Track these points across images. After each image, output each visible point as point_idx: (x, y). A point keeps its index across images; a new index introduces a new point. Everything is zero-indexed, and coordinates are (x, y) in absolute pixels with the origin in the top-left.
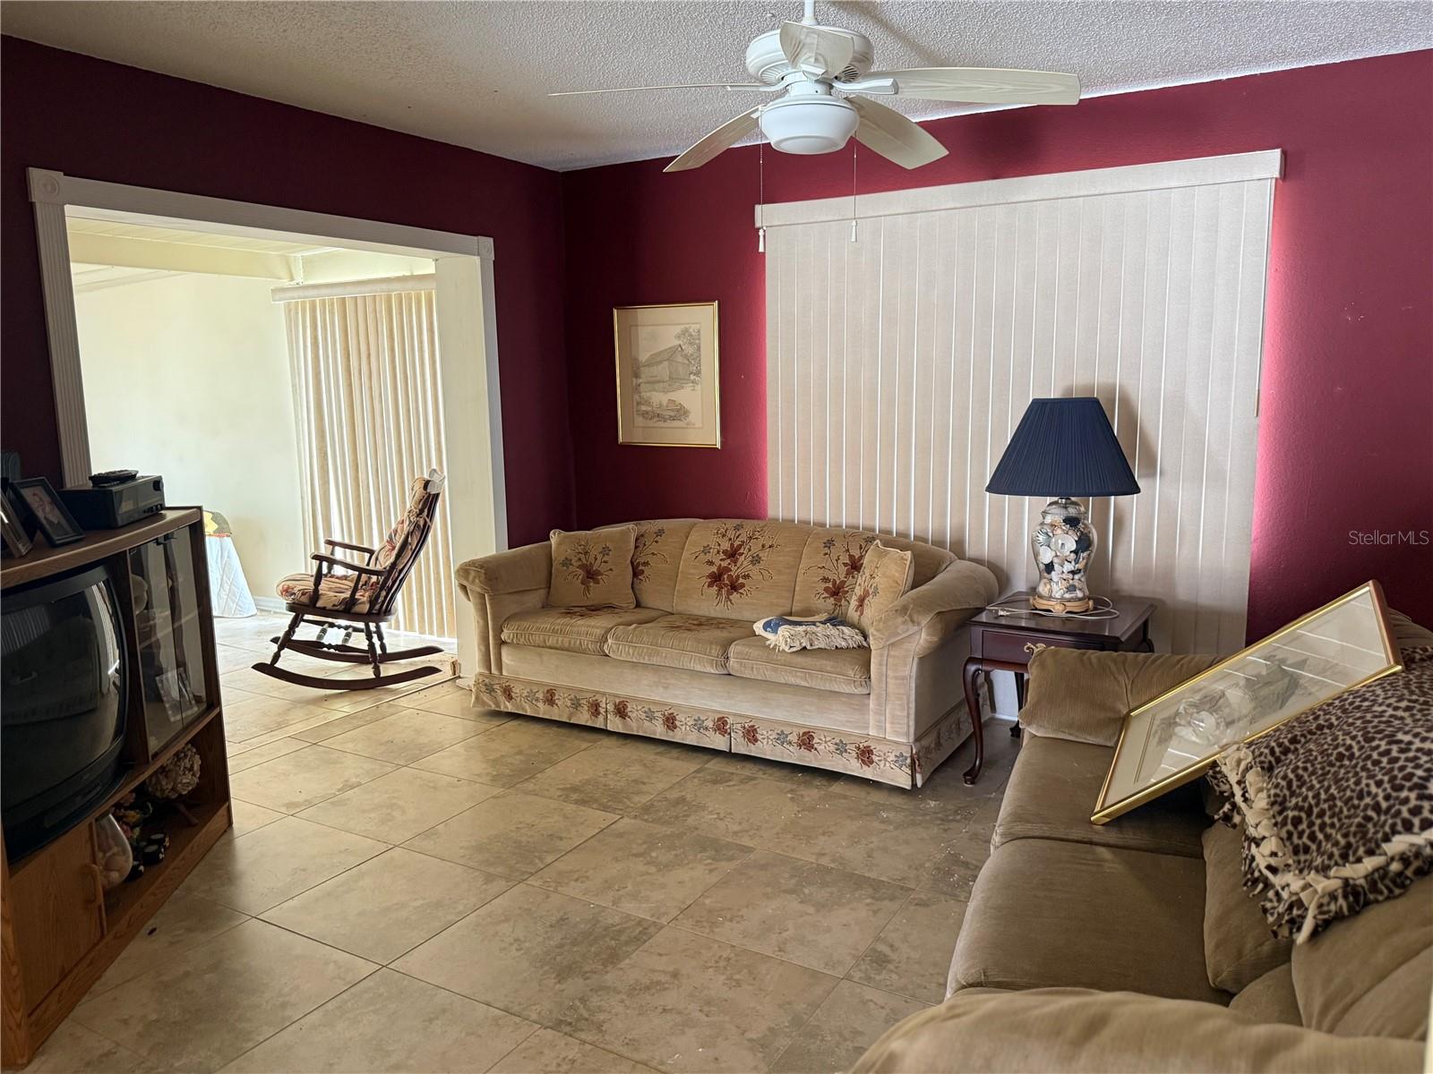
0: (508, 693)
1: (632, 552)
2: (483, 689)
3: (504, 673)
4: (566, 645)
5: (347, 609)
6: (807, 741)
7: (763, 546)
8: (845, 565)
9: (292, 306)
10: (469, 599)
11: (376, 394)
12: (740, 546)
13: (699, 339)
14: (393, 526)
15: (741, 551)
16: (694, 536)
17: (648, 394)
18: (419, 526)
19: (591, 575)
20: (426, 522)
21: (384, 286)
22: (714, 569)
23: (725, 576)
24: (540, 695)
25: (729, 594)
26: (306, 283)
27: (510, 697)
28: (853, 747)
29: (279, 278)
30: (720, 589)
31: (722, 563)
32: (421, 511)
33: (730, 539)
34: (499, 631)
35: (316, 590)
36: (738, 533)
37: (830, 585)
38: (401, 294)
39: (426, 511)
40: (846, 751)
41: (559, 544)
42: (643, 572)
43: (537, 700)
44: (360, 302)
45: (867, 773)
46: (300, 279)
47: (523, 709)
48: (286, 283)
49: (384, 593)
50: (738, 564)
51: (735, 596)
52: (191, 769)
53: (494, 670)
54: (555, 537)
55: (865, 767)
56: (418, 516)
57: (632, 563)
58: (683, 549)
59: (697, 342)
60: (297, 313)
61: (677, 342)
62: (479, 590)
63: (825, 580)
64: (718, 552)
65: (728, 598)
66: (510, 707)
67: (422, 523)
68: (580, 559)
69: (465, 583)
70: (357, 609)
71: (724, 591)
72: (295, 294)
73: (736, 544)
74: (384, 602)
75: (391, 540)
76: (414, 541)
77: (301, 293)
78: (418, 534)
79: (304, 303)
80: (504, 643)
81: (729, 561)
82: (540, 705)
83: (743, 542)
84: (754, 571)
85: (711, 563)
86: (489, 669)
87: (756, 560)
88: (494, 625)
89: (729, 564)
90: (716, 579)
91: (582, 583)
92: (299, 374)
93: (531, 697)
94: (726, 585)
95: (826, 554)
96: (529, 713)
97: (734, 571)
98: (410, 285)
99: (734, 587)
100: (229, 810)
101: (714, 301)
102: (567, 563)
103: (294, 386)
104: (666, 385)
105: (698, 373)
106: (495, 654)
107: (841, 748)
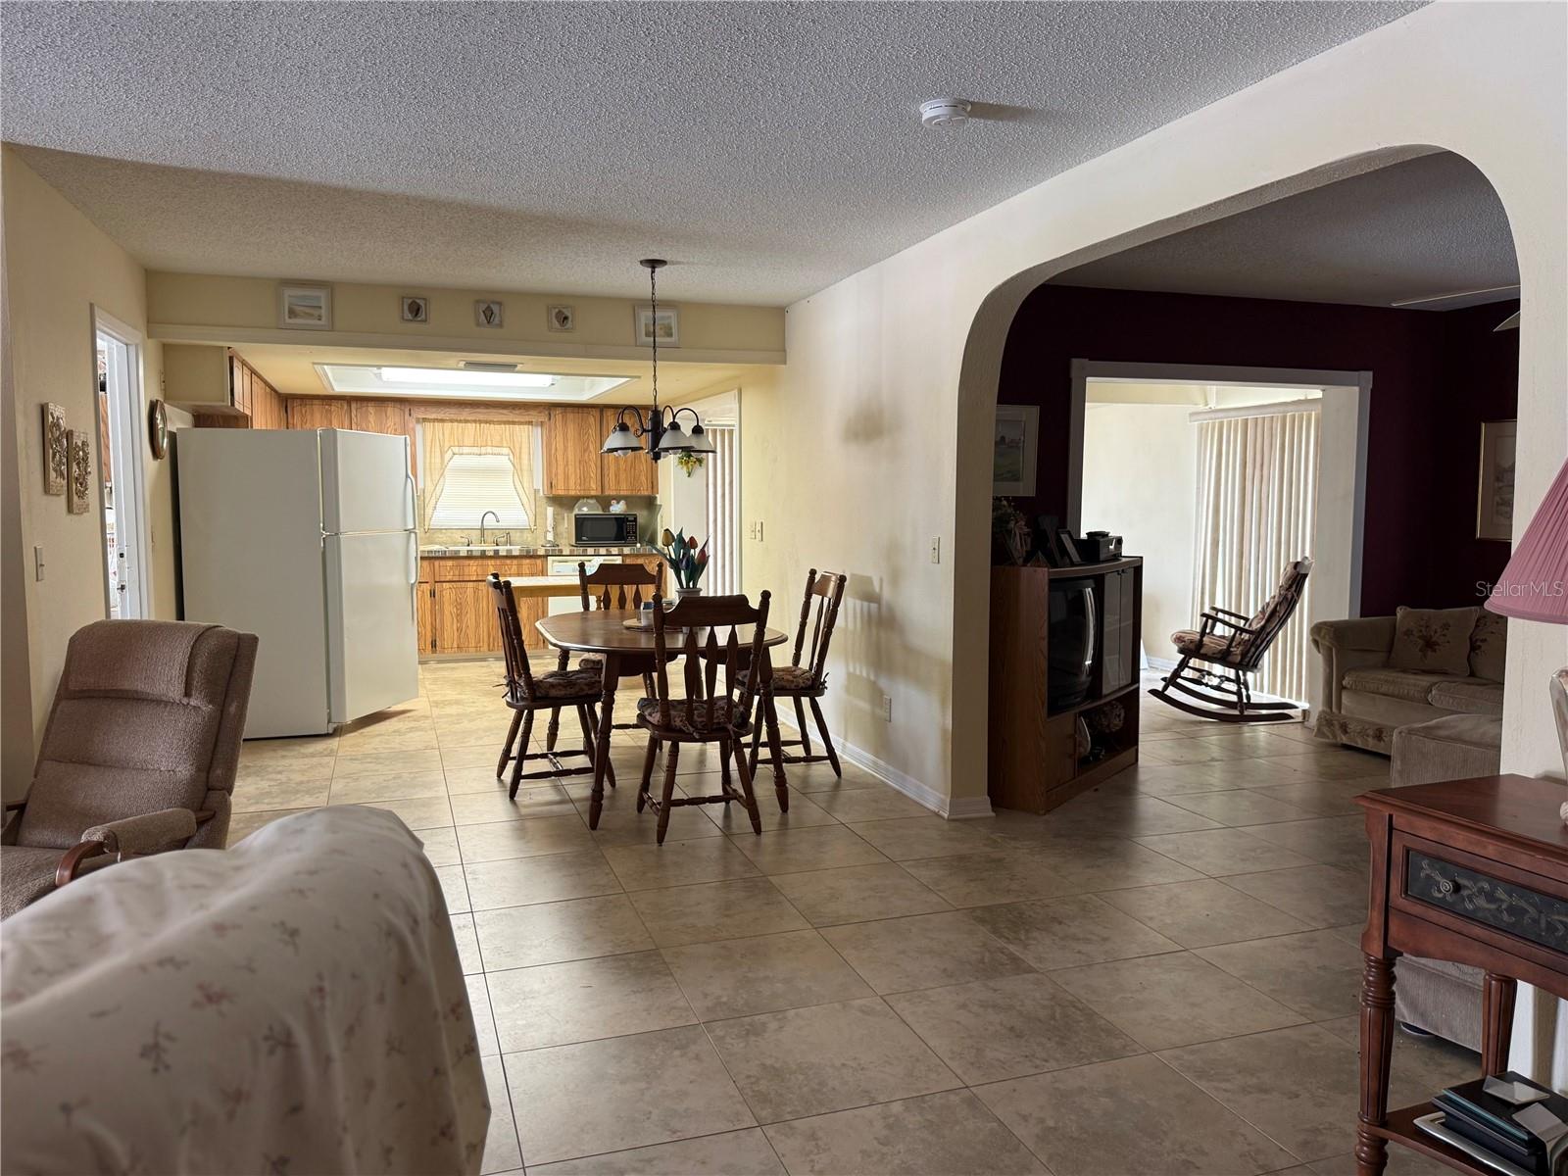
0: (1344, 728)
1: (1471, 631)
2: (1324, 723)
3: (1343, 712)
4: (1396, 693)
5: (1223, 658)
9: (1204, 426)
10: (1319, 652)
11: (1264, 496)
14: (1267, 600)
17: (1509, 496)
18: (1287, 599)
19: (1429, 644)
20: (1293, 596)
21: (1281, 409)
24: (1370, 732)
26: (1219, 407)
27: (1345, 732)
29: (1196, 404)
32: (1290, 586)
34: (1341, 678)
35: (1201, 640)
38: (1294, 415)
39: (1294, 587)
41: (1403, 617)
42: (1480, 647)
43: (1368, 736)
44: (1260, 422)
46: (1213, 405)
47: (1356, 743)
48: (1201, 407)
49: (1253, 649)
52: (1119, 716)
53: (1334, 710)
54: (1400, 612)
56: (1287, 590)
57: (1471, 639)
60: (1207, 431)
62: (1327, 643)
66: (1345, 740)
67: (1289, 596)
68: (1421, 631)
69: (1317, 638)
70: (1230, 658)
72: (1207, 416)
74: (1252, 657)
75: (1263, 612)
76: (1282, 611)
77: (1213, 415)
78: (1285, 605)
79: (1214, 424)
80: (1344, 688)
82: (1370, 739)
86: (1331, 708)
88: (1337, 675)
91: (1420, 650)
92: (1204, 480)
93: (1363, 733)
96: (1360, 746)
98: (1302, 407)
100: (1137, 750)
102: (1408, 633)
103: (1198, 488)
106: (1336, 697)
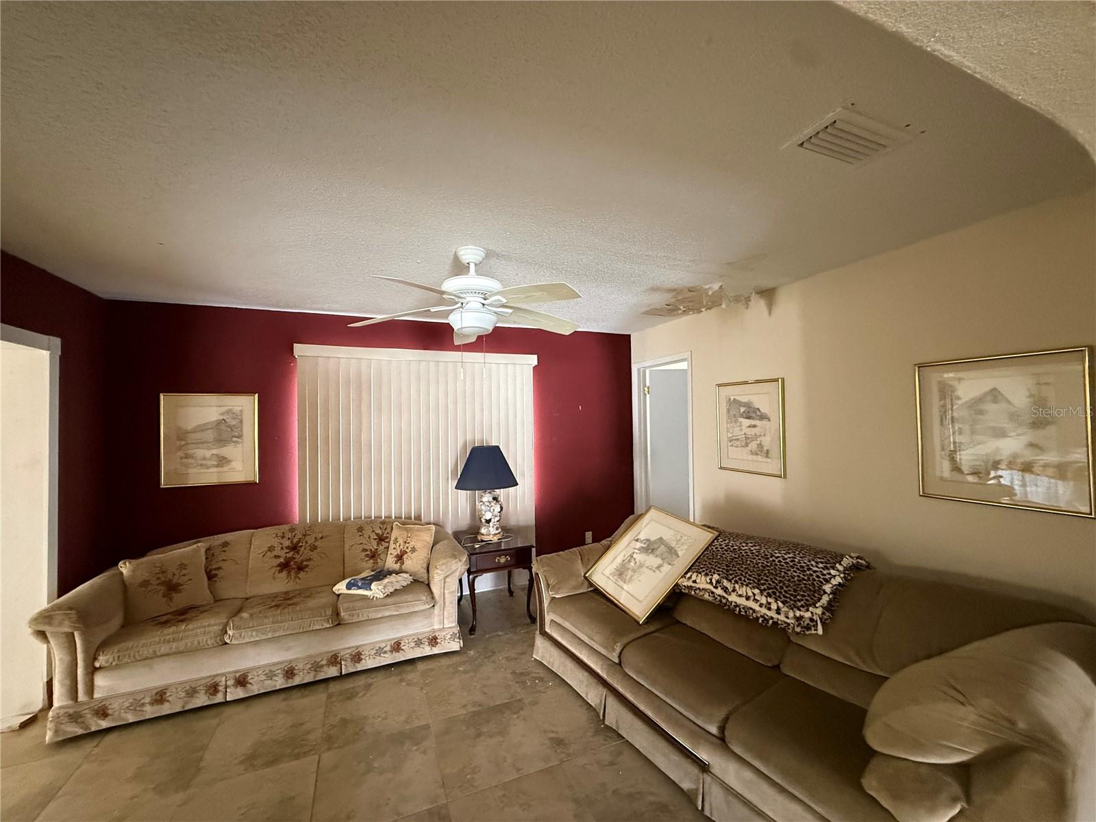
0: (102, 713)
1: (204, 563)
3: (97, 696)
4: (181, 649)
6: (397, 647)
7: (316, 538)
8: (375, 539)
12: (298, 542)
13: (241, 416)
15: (301, 544)
16: (255, 542)
17: (192, 451)
19: (172, 588)
22: (282, 560)
23: (292, 563)
24: (146, 700)
25: (297, 573)
27: (104, 716)
28: (425, 640)
30: (289, 572)
31: (287, 555)
33: (289, 539)
34: (91, 660)
36: (294, 534)
37: (368, 553)
40: (422, 643)
41: (130, 570)
42: (216, 575)
43: (142, 706)
45: (436, 651)
47: (124, 719)
50: (301, 553)
51: (302, 574)
53: (82, 696)
54: (124, 566)
55: (433, 648)
57: (206, 571)
58: (249, 552)
59: (239, 417)
61: (222, 417)
63: (364, 550)
64: (282, 548)
65: (297, 577)
68: (158, 578)
71: (293, 573)
73: (295, 541)
80: (97, 669)
81: (292, 553)
82: (146, 708)
83: (300, 539)
84: (314, 555)
85: (276, 557)
86: (76, 699)
87: (314, 548)
88: (84, 656)
89: (293, 554)
90: (284, 566)
91: (165, 596)
93: (135, 705)
94: (293, 569)
95: (360, 536)
97: (298, 558)
99: (301, 568)
101: (255, 393)
102: (142, 584)
104: (210, 445)
105: (240, 436)
106: (84, 683)
107: (419, 643)
